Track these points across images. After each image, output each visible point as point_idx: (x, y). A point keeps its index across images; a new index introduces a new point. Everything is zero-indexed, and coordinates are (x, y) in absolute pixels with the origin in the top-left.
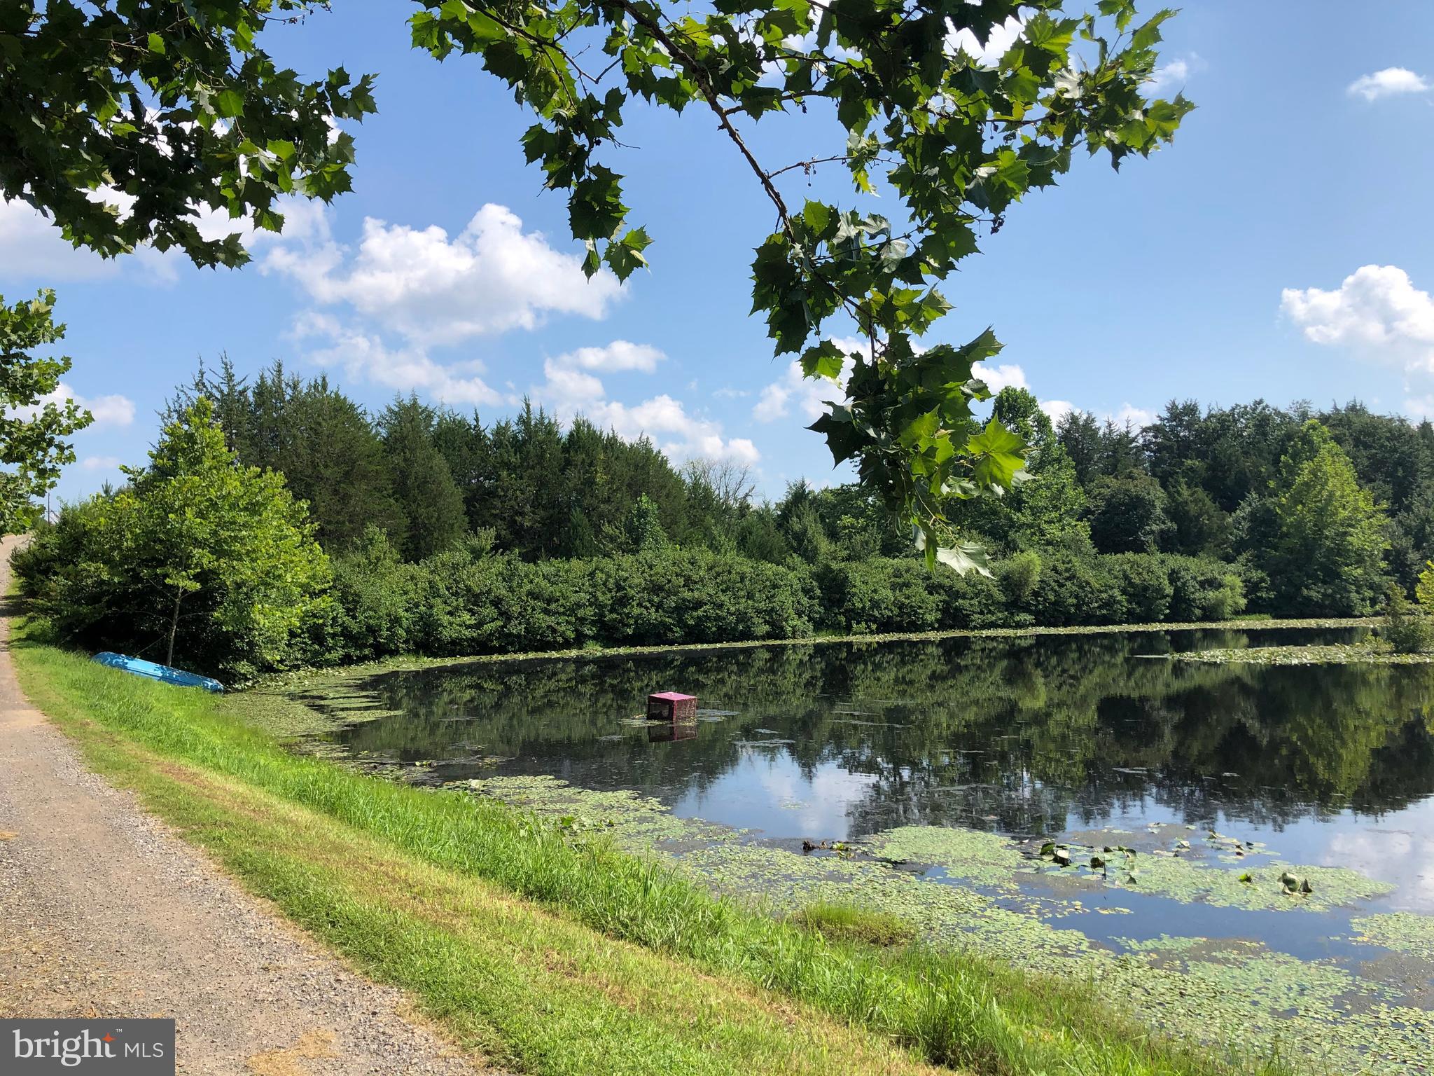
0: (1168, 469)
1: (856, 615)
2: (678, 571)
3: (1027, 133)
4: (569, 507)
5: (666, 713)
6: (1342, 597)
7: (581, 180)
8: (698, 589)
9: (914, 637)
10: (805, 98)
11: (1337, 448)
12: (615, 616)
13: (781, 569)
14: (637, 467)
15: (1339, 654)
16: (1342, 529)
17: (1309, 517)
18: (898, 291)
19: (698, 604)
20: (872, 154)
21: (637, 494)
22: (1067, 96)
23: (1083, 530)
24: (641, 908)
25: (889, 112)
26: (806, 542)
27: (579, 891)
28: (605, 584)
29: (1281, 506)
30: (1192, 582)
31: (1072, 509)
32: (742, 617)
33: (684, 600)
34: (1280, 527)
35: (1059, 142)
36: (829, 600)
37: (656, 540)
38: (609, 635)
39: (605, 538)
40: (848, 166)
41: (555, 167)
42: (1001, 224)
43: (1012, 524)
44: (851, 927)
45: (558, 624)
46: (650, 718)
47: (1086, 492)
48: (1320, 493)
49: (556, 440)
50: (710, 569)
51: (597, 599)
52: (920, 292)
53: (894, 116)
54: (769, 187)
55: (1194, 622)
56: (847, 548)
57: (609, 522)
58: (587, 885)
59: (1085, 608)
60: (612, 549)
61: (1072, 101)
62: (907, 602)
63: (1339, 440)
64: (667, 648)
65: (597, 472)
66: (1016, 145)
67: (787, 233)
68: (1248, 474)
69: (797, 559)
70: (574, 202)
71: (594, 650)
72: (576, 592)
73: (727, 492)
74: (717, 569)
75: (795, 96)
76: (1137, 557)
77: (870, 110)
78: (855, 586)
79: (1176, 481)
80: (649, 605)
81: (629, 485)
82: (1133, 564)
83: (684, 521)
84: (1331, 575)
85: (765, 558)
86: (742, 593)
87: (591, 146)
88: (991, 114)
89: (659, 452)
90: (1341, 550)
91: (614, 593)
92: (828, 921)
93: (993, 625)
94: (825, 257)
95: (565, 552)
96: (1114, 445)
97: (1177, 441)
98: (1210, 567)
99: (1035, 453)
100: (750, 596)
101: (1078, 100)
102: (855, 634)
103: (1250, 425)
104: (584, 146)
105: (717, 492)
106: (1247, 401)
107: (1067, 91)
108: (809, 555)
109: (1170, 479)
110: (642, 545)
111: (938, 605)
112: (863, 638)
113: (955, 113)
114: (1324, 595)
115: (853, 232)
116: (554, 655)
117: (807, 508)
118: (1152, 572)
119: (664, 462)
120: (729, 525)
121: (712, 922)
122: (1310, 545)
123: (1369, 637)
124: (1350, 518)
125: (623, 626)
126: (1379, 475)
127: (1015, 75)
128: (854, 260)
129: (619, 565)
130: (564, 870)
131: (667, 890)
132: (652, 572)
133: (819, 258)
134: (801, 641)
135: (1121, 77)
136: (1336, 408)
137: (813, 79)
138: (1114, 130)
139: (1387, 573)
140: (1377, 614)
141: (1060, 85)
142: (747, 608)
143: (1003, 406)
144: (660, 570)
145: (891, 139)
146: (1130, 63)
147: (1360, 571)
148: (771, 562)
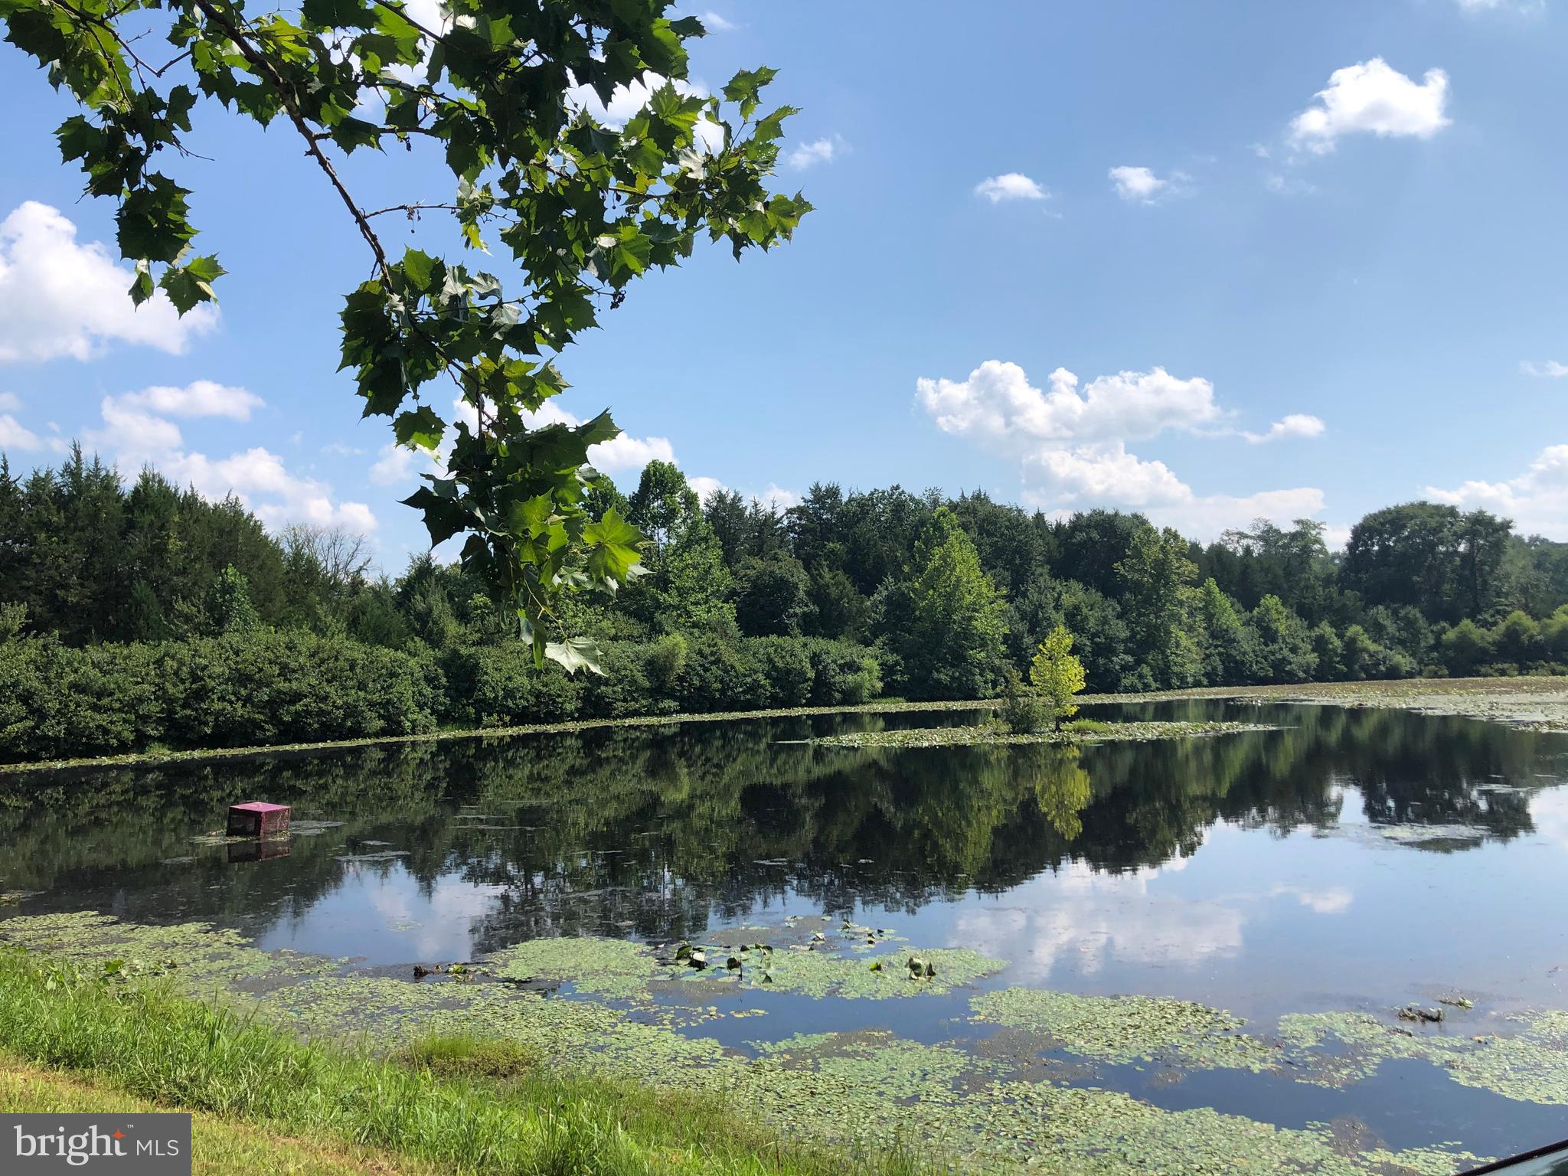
0: (812, 551)
1: (488, 706)
2: (272, 656)
3: (651, 208)
4: (131, 578)
5: (251, 827)
6: (968, 680)
7: (136, 189)
8: (296, 679)
9: (551, 729)
10: (409, 134)
11: (964, 536)
12: (188, 712)
13: (400, 654)
14: (221, 532)
15: (964, 736)
16: (967, 614)
17: (939, 602)
18: (509, 361)
19: (297, 697)
20: (485, 207)
21: (220, 565)
22: (691, 175)
23: (729, 612)
24: (206, 1065)
25: (504, 163)
26: (430, 624)
27: (122, 1052)
28: (176, 673)
29: (914, 590)
30: (833, 666)
31: (718, 590)
32: (351, 711)
33: (279, 692)
34: (914, 612)
35: (681, 224)
36: (457, 690)
37: (245, 621)
38: (179, 735)
39: (177, 617)
40: (458, 216)
41: (99, 169)
42: (621, 300)
43: (658, 605)
44: (466, 1059)
45: (111, 722)
46: (230, 833)
47: (732, 573)
48: (949, 578)
49: (115, 496)
50: (313, 655)
51: (165, 692)
52: (534, 365)
53: (509, 168)
54: (365, 228)
55: (834, 706)
56: (479, 631)
57: (184, 599)
58: (135, 1044)
59: (729, 693)
60: (187, 631)
61: (696, 181)
62: (545, 690)
63: (965, 527)
64: (256, 750)
65: (169, 537)
66: (638, 219)
67: (384, 282)
68: (885, 558)
69: (420, 643)
70: (125, 213)
71: (162, 754)
72: (138, 683)
73: (337, 565)
74: (321, 655)
75: (398, 131)
76: (781, 640)
77: (484, 157)
78: (487, 674)
79: (819, 564)
80: (233, 698)
81: (211, 555)
82: (778, 648)
83: (281, 598)
84: (958, 658)
85: (381, 643)
86: (350, 683)
87: (149, 151)
88: (613, 182)
89: (252, 515)
90: (967, 634)
91: (188, 685)
92: (440, 1056)
93: (636, 713)
94: (427, 313)
95: (126, 634)
96: (760, 526)
97: (820, 524)
98: (849, 651)
99: (682, 530)
100: (362, 686)
101: (702, 182)
102: (485, 728)
103: (888, 510)
104: (140, 149)
105: (324, 565)
106: (885, 486)
107: (691, 171)
108: (434, 639)
109: (813, 562)
110: (227, 626)
111: (578, 693)
112: (494, 732)
113: (575, 175)
114: (952, 678)
115: (460, 290)
116: (106, 761)
117: (433, 585)
118: (795, 656)
119: (258, 527)
120: (338, 603)
121: (296, 1072)
122: (940, 628)
123: (991, 718)
124: (974, 603)
125: (200, 724)
126: (999, 562)
127: (639, 145)
128: (461, 320)
129: (196, 651)
130: (104, 1027)
131: (242, 1038)
132: (238, 659)
133: (421, 313)
134: (422, 738)
135: (744, 165)
136: (963, 496)
137: (420, 116)
138: (736, 219)
139: (1006, 657)
140: (997, 696)
141: (684, 163)
142: (358, 700)
143: (650, 481)
144: (250, 657)
145: (506, 195)
146: (753, 154)
147: (983, 654)
148: (388, 647)
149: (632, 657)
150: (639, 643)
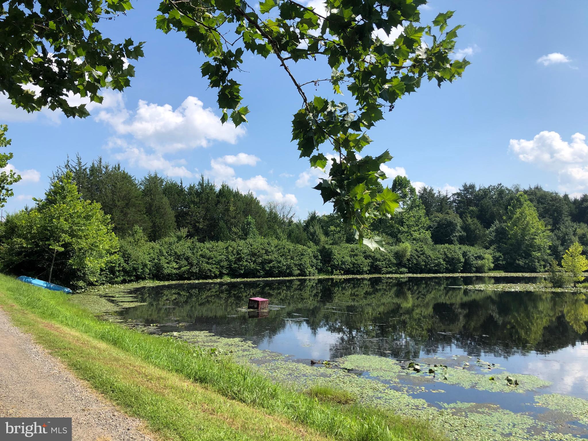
0: (463, 211)
1: (336, 267)
2: (263, 247)
3: (404, 72)
4: (218, 220)
5: (256, 306)
6: (532, 264)
7: (224, 85)
8: (271, 255)
9: (358, 277)
10: (315, 55)
11: (531, 204)
12: (236, 265)
13: (305, 247)
14: (247, 204)
15: (531, 287)
16: (532, 237)
17: (519, 231)
18: (351, 134)
19: (271, 261)
20: (342, 78)
21: (247, 215)
22: (420, 57)
23: (428, 235)
24: (243, 387)
25: (349, 61)
26: (315, 237)
27: (217, 379)
28: (232, 252)
29: (508, 227)
30: (472, 257)
31: (424, 226)
32: (289, 267)
33: (265, 259)
34: (508, 235)
35: (417, 75)
36: (324, 261)
37: (254, 235)
38: (233, 273)
39: (233, 233)
40: (332, 83)
41: (213, 79)
42: (393, 108)
43: (399, 231)
44: (329, 396)
45: (212, 268)
46: (249, 308)
47: (429, 219)
48: (523, 222)
49: (214, 192)
50: (276, 247)
51: (229, 258)
52: (359, 135)
53: (351, 63)
54: (300, 90)
55: (472, 273)
56: (332, 239)
57: (235, 227)
58: (220, 377)
59: (428, 266)
60: (236, 238)
61: (422, 59)
62: (356, 262)
63: (531, 201)
64: (257, 279)
65: (230, 206)
66: (400, 76)
67: (307, 109)
68: (495, 213)
69: (312, 244)
70: (220, 93)
71: (227, 279)
72: (220, 255)
73: (284, 216)
74: (279, 247)
75: (312, 54)
76: (450, 246)
77: (341, 60)
78: (335, 255)
79: (466, 216)
80: (250, 261)
81: (244, 212)
82: (448, 249)
83: (266, 227)
84: (528, 255)
85: (298, 243)
86: (289, 257)
87: (229, 71)
88: (390, 64)
89: (256, 199)
90: (532, 246)
91: (236, 256)
92: (320, 394)
93: (391, 273)
94: (322, 119)
95: (216, 238)
96: (441, 200)
97: (467, 200)
98: (479, 251)
99: (409, 202)
100: (292, 258)
101: (424, 59)
102: (335, 275)
103: (496, 194)
104: (226, 71)
105: (279, 215)
106: (495, 184)
107: (420, 55)
108: (317, 242)
109: (464, 215)
110: (248, 236)
111: (369, 264)
112: (338, 277)
113: (375, 63)
114: (525, 263)
115: (333, 110)
116: (210, 281)
117: (316, 223)
118: (456, 253)
119: (258, 203)
120: (284, 229)
121: (272, 393)
122: (519, 243)
123: (543, 281)
124: (535, 232)
125: (239, 270)
126: (547, 215)
127: (400, 48)
128: (334, 121)
129: (238, 244)
130: (211, 370)
131: (254, 379)
132: (252, 248)
133: (320, 120)
134: (312, 277)
135: (442, 50)
136: (530, 188)
137: (319, 47)
138: (439, 72)
139: (550, 255)
140: (546, 271)
141: (417, 53)
142: (291, 263)
143: (397, 183)
144: (255, 247)
145: (350, 73)
146: (445, 45)
147: (539, 254)
148: (301, 244)
149: (389, 251)
150: (392, 246)
